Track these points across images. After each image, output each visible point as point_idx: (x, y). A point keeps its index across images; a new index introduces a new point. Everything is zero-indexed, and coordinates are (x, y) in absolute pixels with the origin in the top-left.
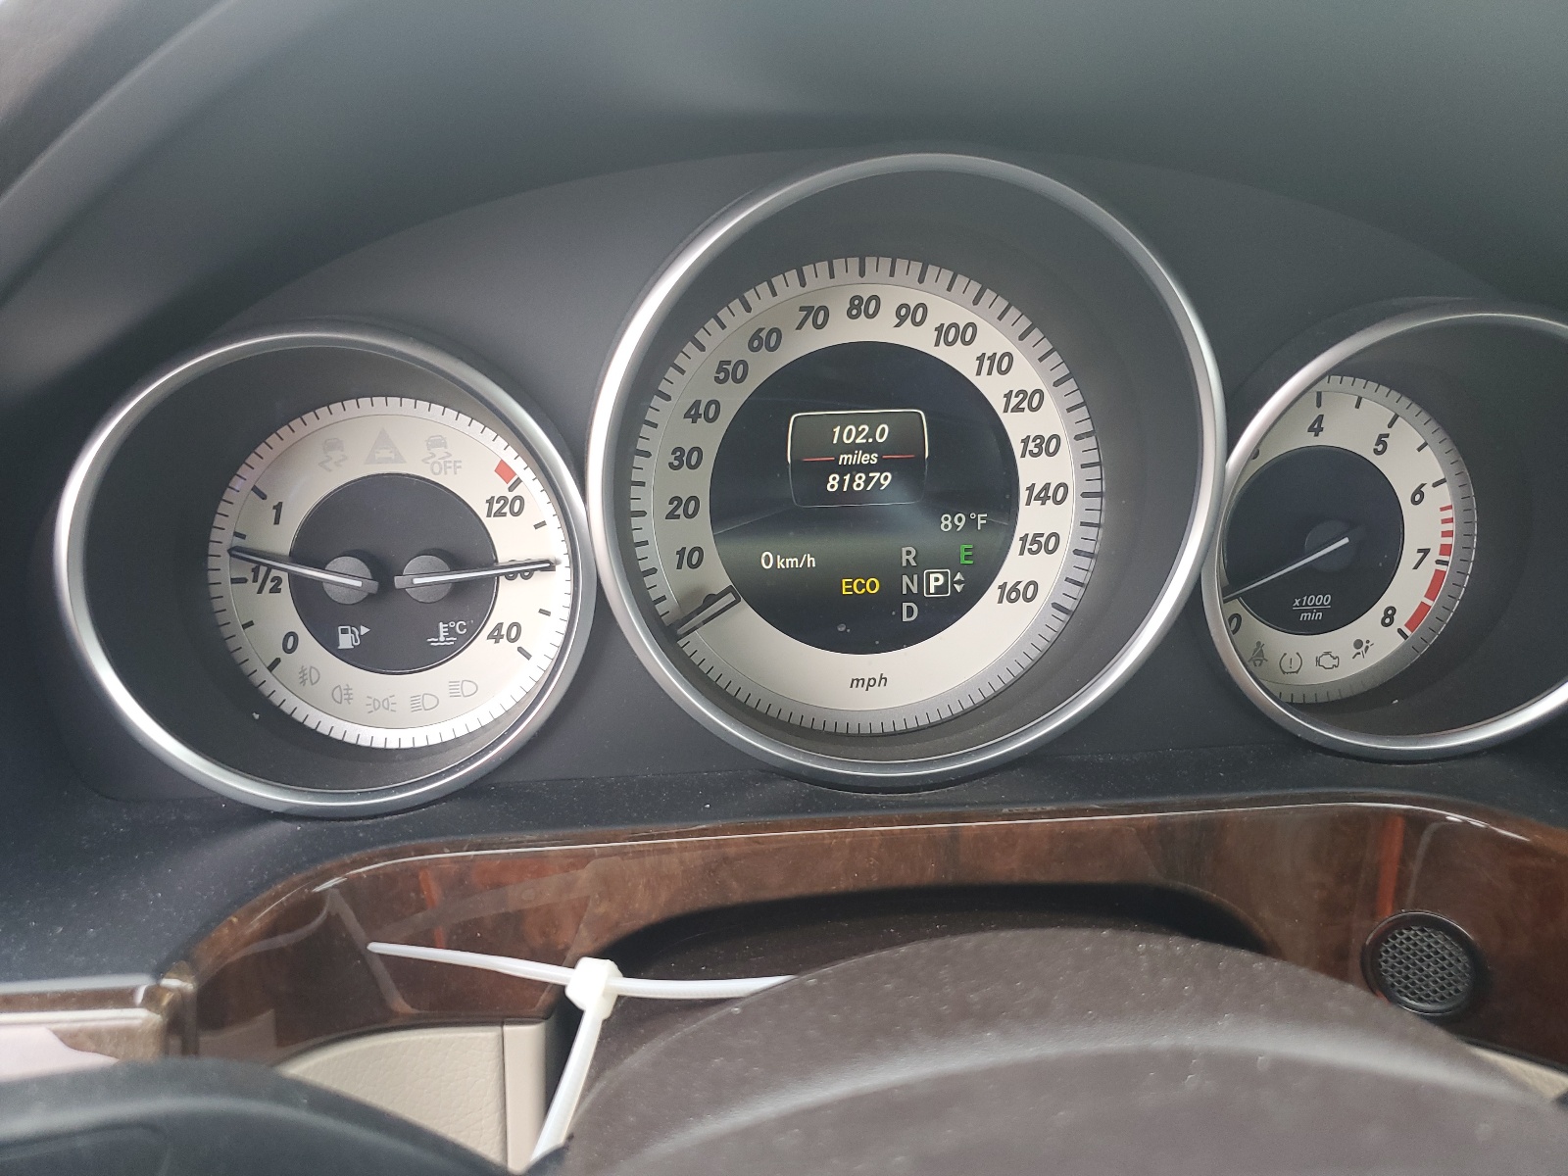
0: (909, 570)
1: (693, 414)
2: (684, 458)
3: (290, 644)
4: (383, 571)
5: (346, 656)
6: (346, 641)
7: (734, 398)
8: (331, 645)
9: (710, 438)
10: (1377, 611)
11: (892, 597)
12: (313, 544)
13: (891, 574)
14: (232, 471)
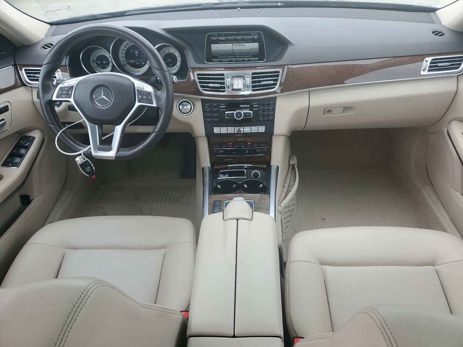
0: (141, 62)
1: (123, 50)
2: (123, 53)
3: (96, 67)
4: (102, 61)
5: (100, 68)
6: (100, 67)
7: (126, 49)
8: (99, 67)
9: (124, 52)
10: (176, 66)
11: (140, 64)
12: (97, 59)
13: (140, 62)
14: (91, 54)
